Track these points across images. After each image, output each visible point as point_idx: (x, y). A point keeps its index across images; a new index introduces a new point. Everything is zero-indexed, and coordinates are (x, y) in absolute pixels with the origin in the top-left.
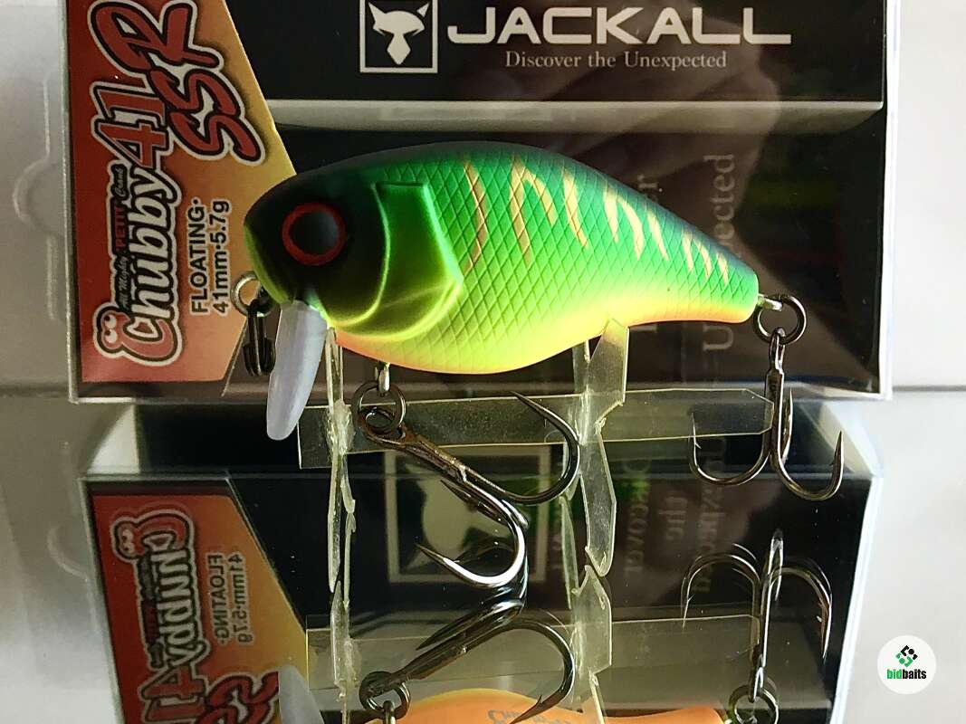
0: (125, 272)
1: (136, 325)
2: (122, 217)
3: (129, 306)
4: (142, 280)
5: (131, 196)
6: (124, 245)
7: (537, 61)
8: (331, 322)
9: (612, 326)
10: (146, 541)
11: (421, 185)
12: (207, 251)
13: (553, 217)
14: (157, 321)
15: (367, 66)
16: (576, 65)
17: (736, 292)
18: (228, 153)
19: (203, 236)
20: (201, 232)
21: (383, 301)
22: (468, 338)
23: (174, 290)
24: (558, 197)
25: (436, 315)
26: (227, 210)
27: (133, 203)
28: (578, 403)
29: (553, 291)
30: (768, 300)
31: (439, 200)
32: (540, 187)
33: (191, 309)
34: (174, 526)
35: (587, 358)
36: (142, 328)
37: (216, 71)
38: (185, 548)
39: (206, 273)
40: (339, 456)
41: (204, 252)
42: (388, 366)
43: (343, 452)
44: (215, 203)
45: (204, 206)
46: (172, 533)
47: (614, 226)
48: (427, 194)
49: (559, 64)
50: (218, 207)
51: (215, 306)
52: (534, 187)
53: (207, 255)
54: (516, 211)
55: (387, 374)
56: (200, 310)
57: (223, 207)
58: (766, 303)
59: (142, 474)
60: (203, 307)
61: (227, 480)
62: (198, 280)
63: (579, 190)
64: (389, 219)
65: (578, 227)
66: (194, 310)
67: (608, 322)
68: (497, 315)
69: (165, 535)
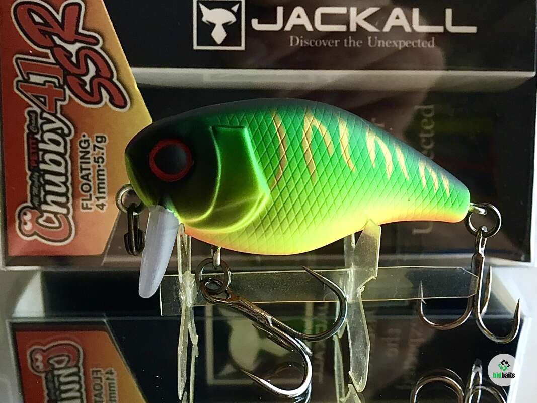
0: (36, 183)
1: (44, 218)
2: (34, 146)
3: (40, 205)
4: (49, 188)
5: (40, 132)
6: (36, 165)
7: (310, 42)
8: (181, 220)
9: (370, 224)
10: (51, 361)
11: (243, 128)
12: (92, 169)
13: (332, 150)
14: (59, 216)
15: (198, 45)
16: (336, 45)
17: (454, 201)
18: (106, 103)
19: (89, 158)
20: (88, 156)
21: (216, 207)
22: (272, 232)
23: (70, 195)
24: (335, 137)
25: (252, 216)
26: (105, 141)
27: (42, 136)
28: (346, 275)
29: (330, 200)
30: (476, 208)
31: (254, 138)
32: (323, 130)
33: (81, 207)
34: (69, 351)
35: (353, 245)
36: (49, 220)
37: (97, 48)
38: (77, 366)
39: (91, 184)
40: (187, 308)
41: (89, 169)
42: (220, 249)
43: (189, 305)
44: (97, 137)
45: (90, 139)
46: (67, 356)
47: (373, 156)
48: (246, 134)
49: (325, 45)
50: (99, 139)
51: (97, 205)
52: (320, 130)
53: (91, 171)
54: (306, 145)
55: (219, 254)
56: (87, 208)
57: (102, 139)
58: (475, 209)
59: (46, 317)
60: (89, 206)
61: (105, 321)
62: (86, 188)
63: (349, 132)
64: (221, 151)
65: (349, 157)
66: (83, 208)
67: (367, 222)
68: (292, 217)
69: (63, 358)
